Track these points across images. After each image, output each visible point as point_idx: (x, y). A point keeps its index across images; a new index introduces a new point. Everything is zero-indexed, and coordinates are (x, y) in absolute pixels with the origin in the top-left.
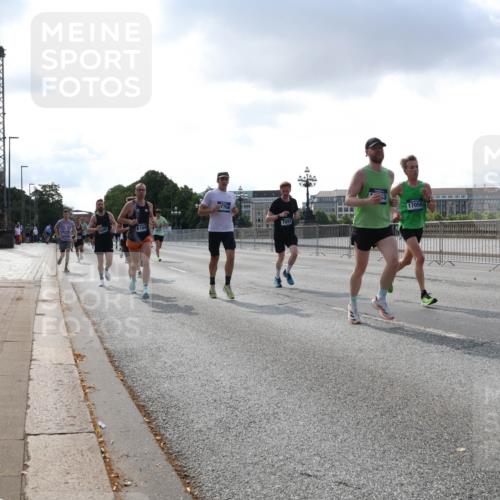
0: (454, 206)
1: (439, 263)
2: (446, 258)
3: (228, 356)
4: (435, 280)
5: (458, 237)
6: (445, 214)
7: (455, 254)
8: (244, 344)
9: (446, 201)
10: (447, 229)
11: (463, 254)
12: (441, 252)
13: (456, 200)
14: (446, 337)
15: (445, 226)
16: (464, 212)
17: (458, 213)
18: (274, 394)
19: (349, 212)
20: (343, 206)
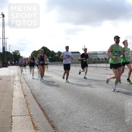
3: (64, 95)
8: (69, 92)
18: (77, 105)
19: (96, 57)
20: (94, 56)
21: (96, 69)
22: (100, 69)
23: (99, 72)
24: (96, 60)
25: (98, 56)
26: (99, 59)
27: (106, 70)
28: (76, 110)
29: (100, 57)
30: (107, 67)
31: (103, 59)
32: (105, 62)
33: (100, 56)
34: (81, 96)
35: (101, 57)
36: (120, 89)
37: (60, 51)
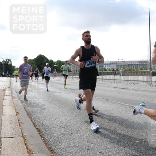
0: (134, 66)
1: (130, 84)
2: (132, 82)
3: (64, 112)
4: (129, 89)
5: (135, 76)
6: (131, 68)
7: (135, 81)
8: (69, 109)
9: (132, 64)
10: (132, 73)
11: (137, 81)
12: (130, 80)
13: (135, 64)
14: (132, 107)
15: (132, 72)
16: (137, 68)
17: (135, 68)
18: (79, 124)
19: (102, 68)
20: (100, 66)
21: (102, 81)
22: (106, 81)
23: (106, 85)
24: (102, 71)
25: (104, 66)
26: (105, 70)
27: (114, 82)
28: (78, 130)
29: (106, 68)
30: (114, 80)
31: (110, 70)
32: (112, 73)
33: (106, 66)
34: (84, 114)
35: (108, 68)
36: (129, 105)
37: (59, 60)
